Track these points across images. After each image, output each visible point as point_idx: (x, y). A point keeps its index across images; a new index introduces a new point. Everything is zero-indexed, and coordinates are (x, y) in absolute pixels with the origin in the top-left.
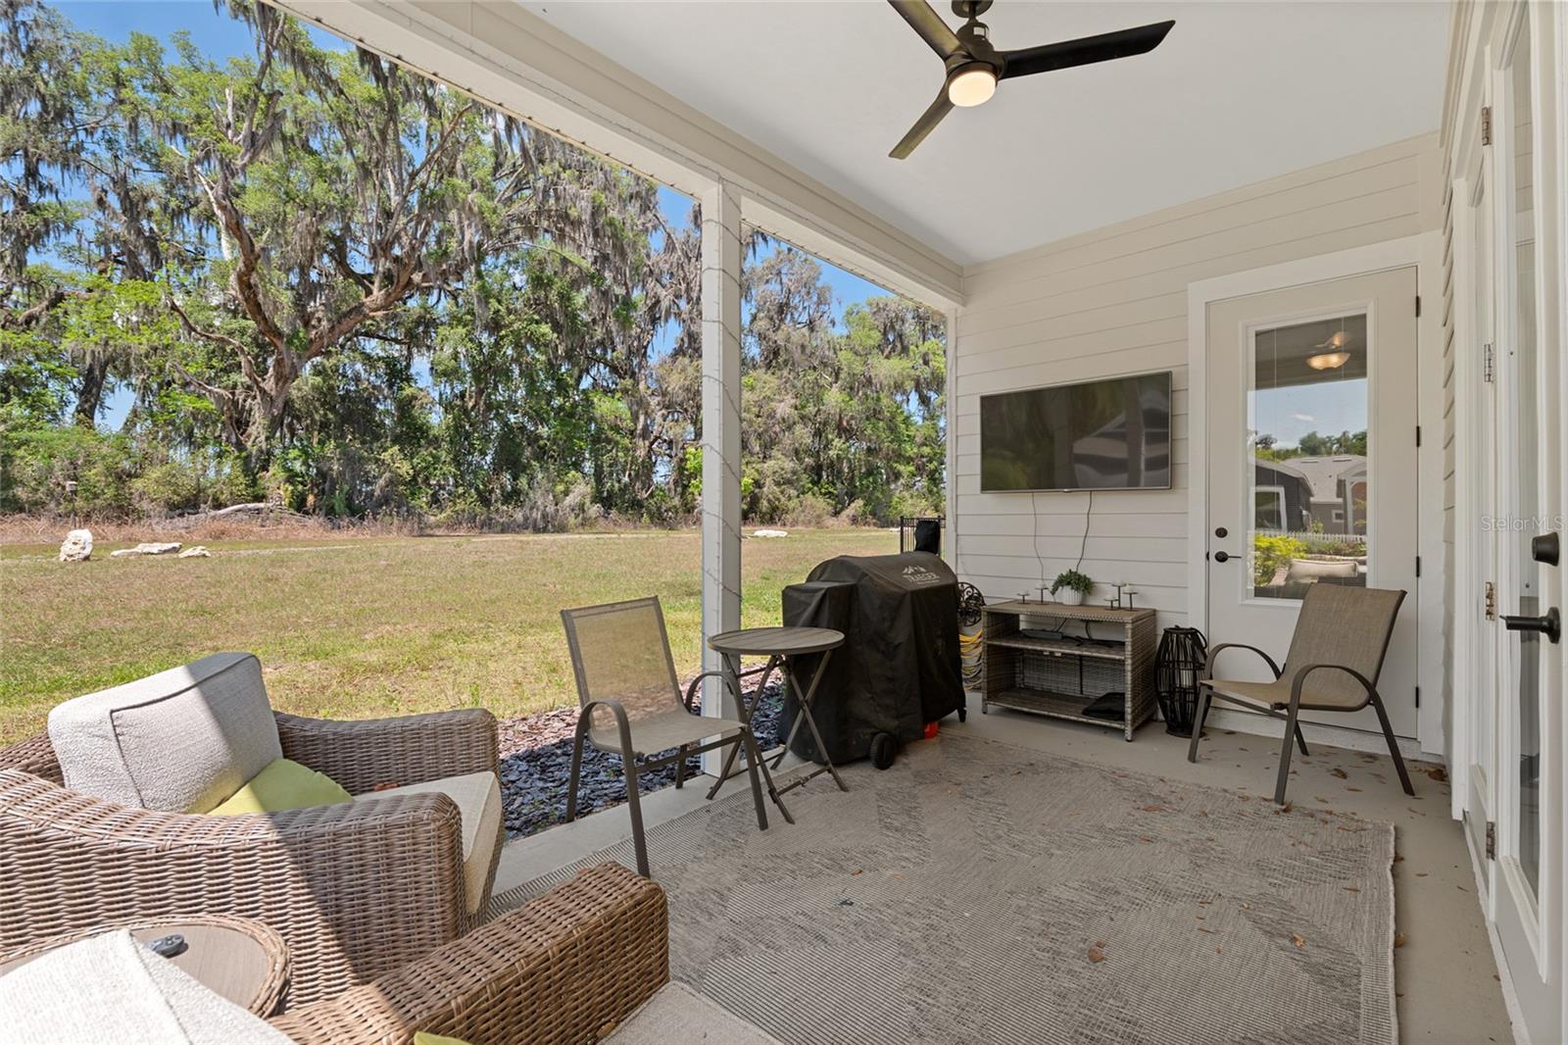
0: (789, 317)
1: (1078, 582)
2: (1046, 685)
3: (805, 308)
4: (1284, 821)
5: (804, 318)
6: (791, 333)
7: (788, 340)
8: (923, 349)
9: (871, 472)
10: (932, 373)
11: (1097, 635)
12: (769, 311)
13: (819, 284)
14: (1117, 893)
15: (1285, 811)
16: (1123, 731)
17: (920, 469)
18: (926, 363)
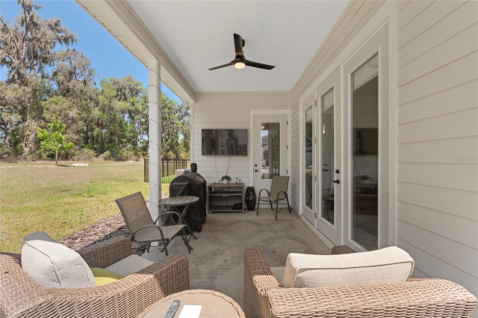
0: (74, 77)
1: (227, 178)
2: (219, 205)
3: (82, 75)
4: (279, 222)
5: (81, 79)
6: (76, 84)
7: (75, 86)
8: (132, 100)
9: (111, 141)
10: (136, 109)
11: (231, 190)
12: (64, 72)
13: (89, 68)
14: (268, 241)
15: (278, 220)
16: (242, 212)
17: (129, 141)
18: (133, 105)
